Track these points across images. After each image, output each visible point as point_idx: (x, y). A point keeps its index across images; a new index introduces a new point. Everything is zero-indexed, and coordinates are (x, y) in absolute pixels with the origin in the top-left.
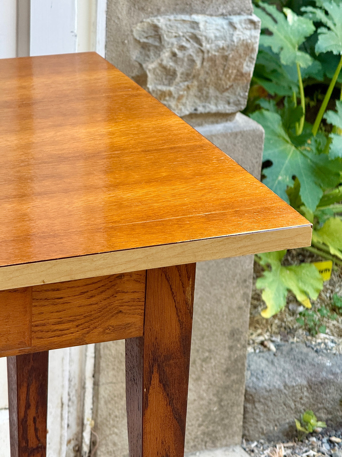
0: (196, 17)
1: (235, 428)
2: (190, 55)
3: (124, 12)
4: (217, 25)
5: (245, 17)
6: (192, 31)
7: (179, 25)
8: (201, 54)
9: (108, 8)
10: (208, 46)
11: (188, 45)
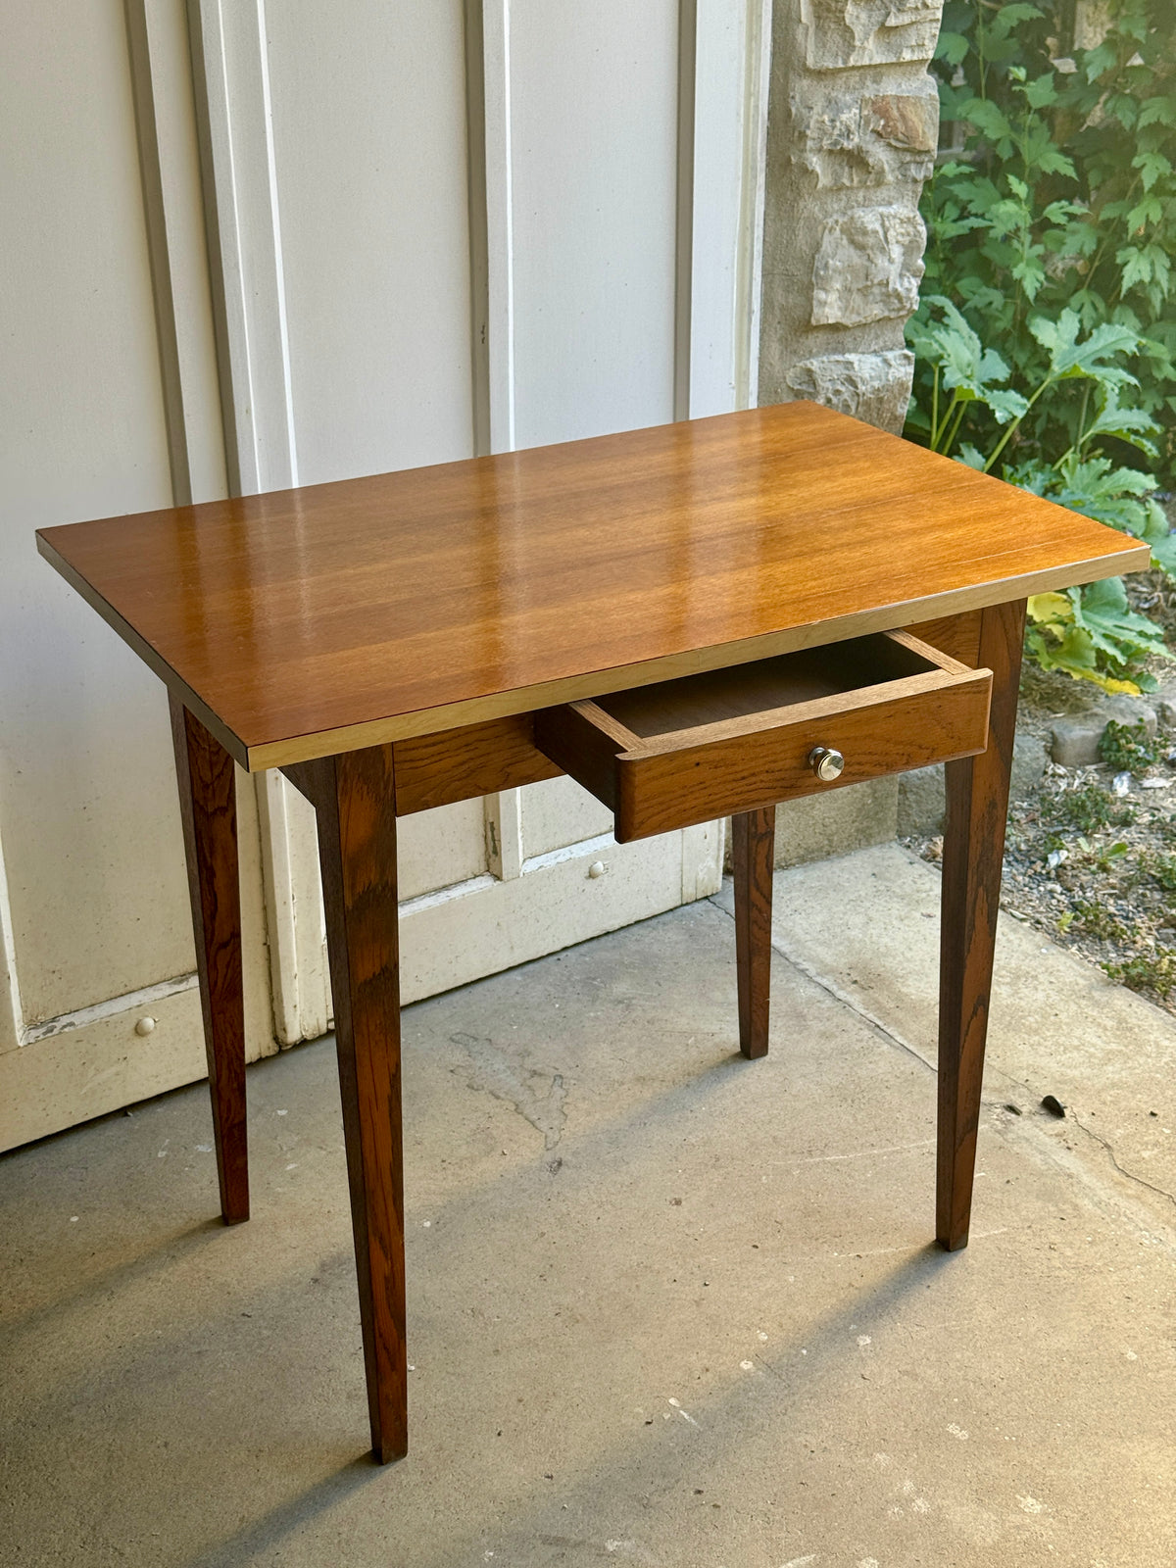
0: (851, 357)
1: (889, 823)
2: (846, 400)
3: (777, 357)
4: (872, 363)
5: (898, 352)
6: (847, 372)
7: (833, 367)
8: (856, 398)
9: (760, 354)
10: (864, 388)
11: (843, 389)
